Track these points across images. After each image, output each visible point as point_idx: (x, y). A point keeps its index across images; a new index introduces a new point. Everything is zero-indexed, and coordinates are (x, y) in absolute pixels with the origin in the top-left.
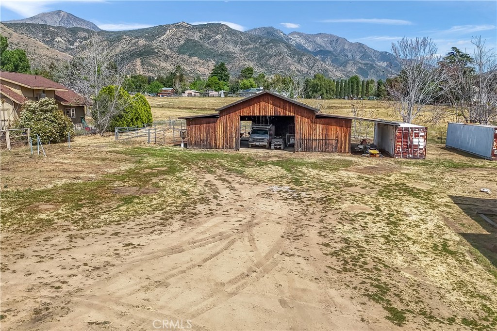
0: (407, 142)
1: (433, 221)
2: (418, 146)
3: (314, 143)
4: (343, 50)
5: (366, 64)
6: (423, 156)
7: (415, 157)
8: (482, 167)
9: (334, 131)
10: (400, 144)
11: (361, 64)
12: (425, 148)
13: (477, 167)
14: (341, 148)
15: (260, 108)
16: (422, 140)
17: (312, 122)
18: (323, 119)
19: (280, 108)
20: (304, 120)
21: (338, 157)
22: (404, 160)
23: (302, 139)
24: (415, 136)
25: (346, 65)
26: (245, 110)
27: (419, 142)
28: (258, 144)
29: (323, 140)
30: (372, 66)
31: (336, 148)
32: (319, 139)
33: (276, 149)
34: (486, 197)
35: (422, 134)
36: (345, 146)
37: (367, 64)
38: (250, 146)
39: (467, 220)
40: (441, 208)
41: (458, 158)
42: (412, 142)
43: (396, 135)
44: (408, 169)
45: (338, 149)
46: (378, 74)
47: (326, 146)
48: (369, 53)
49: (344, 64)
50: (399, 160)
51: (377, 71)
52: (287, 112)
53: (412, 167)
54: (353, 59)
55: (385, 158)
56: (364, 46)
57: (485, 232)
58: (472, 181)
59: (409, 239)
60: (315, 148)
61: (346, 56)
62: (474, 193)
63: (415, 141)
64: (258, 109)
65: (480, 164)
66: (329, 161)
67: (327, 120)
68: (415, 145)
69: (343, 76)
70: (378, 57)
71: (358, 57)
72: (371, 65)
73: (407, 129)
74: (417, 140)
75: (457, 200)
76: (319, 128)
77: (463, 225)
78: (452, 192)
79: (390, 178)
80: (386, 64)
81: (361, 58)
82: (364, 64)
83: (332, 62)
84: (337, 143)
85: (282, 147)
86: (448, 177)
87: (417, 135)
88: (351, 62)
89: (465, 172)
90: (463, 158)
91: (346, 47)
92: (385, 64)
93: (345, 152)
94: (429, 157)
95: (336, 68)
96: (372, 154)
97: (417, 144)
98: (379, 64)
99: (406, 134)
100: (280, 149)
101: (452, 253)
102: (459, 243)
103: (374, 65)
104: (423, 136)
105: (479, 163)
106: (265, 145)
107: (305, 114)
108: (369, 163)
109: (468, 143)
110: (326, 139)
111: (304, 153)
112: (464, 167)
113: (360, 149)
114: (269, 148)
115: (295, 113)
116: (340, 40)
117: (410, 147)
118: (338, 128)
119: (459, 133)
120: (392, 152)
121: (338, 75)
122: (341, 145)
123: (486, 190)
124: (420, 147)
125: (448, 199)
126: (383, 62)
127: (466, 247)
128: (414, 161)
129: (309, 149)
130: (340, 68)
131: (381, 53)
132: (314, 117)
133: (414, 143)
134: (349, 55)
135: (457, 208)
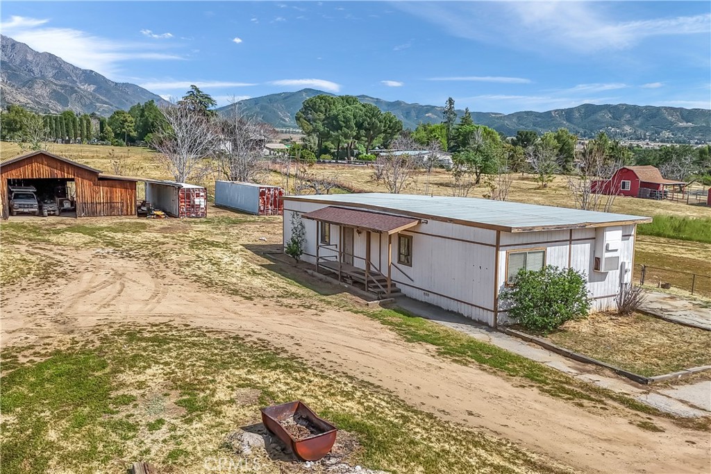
0: (190, 202)
1: (239, 261)
2: (200, 205)
3: (98, 207)
4: (24, 61)
5: (63, 87)
6: (204, 215)
7: (197, 217)
8: (254, 221)
9: (118, 193)
10: (183, 204)
11: (55, 84)
12: (206, 207)
13: (249, 221)
14: (127, 211)
15: (32, 170)
16: (202, 200)
17: (94, 185)
18: (106, 182)
19: (56, 169)
20: (85, 183)
21: (128, 220)
22: (189, 219)
23: (85, 203)
24: (197, 197)
25: (33, 85)
26: (14, 172)
27: (200, 202)
28: (26, 210)
29: (107, 203)
30: (73, 91)
31: (122, 211)
32: (103, 203)
33: (49, 215)
34: (264, 243)
35: (202, 194)
36: (131, 208)
37: (65, 86)
38: (15, 213)
39: (259, 258)
40: (240, 253)
41: (233, 216)
42: (194, 202)
43: (179, 196)
44: (198, 227)
45: (125, 212)
46: (83, 102)
47: (111, 210)
48: (66, 69)
49: (29, 83)
50: (185, 219)
51: (81, 97)
52: (66, 174)
53: (199, 225)
54: (43, 77)
55: (171, 219)
56: (57, 59)
57: (272, 263)
58: (251, 233)
59: (231, 271)
60: (100, 212)
61: (30, 71)
62: (256, 241)
63: (197, 201)
64: (30, 171)
65: (253, 219)
66: (122, 224)
67: (110, 182)
68: (197, 205)
69: (30, 102)
70: (80, 77)
71: (51, 75)
72: (72, 88)
73: (189, 190)
74: (198, 200)
75: (247, 247)
76: (103, 191)
77: (258, 261)
78: (241, 242)
79: (190, 235)
80: (93, 89)
81: (55, 76)
82: (61, 86)
83: (9, 79)
84: (123, 206)
85: (57, 212)
86: (234, 231)
87: (198, 195)
88: (40, 82)
89: (243, 227)
90: (237, 215)
91: (30, 58)
92: (91, 88)
93: (131, 215)
94: (209, 215)
95: (16, 90)
96: (158, 215)
97: (198, 203)
98: (82, 87)
99: (188, 195)
100: (54, 215)
101: (259, 274)
102: (261, 270)
103: (76, 88)
104: (203, 196)
105: (250, 218)
106: (35, 212)
107: (86, 177)
108: (161, 224)
109: (238, 200)
110: (110, 202)
111: (88, 218)
112: (241, 222)
113: (143, 210)
114: (41, 214)
115: (74, 175)
116: (18, 45)
117: (193, 207)
118: (123, 190)
119: (227, 191)
120: (175, 212)
121: (22, 101)
122: (128, 208)
123: (263, 238)
124: (201, 206)
125: (241, 247)
126: (89, 85)
127: (265, 271)
128: (198, 220)
129: (93, 214)
130: (23, 89)
131: (85, 72)
132: (97, 179)
133: (196, 203)
134: (36, 70)
135: (249, 252)
